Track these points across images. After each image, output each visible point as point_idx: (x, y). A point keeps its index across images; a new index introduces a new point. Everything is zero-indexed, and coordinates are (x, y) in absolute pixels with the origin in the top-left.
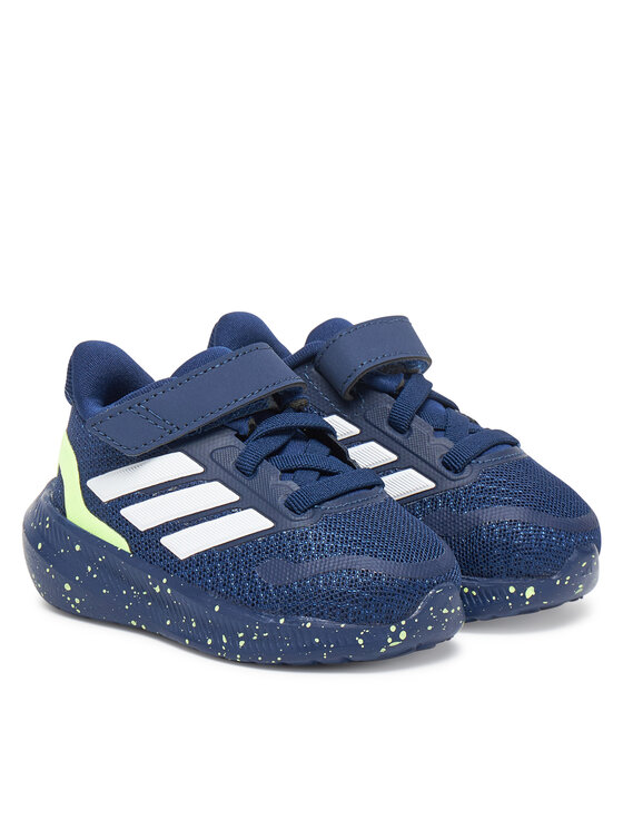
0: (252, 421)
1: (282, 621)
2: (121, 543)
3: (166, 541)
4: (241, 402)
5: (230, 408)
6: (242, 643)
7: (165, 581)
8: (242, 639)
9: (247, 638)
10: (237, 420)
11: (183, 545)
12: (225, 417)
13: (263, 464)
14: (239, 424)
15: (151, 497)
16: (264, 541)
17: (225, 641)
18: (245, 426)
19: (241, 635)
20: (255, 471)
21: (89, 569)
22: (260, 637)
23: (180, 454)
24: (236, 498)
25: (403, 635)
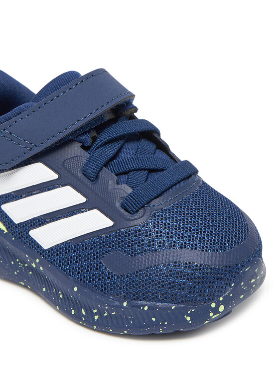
0: (94, 133)
1: (125, 304)
4: (83, 121)
5: (75, 127)
6: (96, 317)
7: (38, 261)
8: (96, 314)
9: (100, 313)
10: (81, 135)
11: (45, 237)
12: (72, 134)
13: (103, 171)
14: (83, 137)
15: (21, 197)
16: (107, 237)
17: (84, 313)
18: (88, 139)
19: (95, 311)
20: (97, 177)
22: (109, 314)
24: (83, 200)
25: (222, 308)
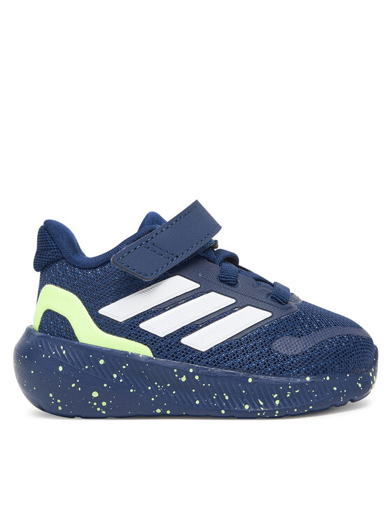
1: (308, 379)
2: (143, 351)
3: (186, 341)
6: (277, 402)
7: (191, 371)
8: (277, 399)
9: (281, 397)
11: (201, 341)
16: (270, 326)
17: (262, 403)
19: (275, 396)
21: (115, 376)
22: (293, 394)
23: (178, 277)
24: (232, 301)
